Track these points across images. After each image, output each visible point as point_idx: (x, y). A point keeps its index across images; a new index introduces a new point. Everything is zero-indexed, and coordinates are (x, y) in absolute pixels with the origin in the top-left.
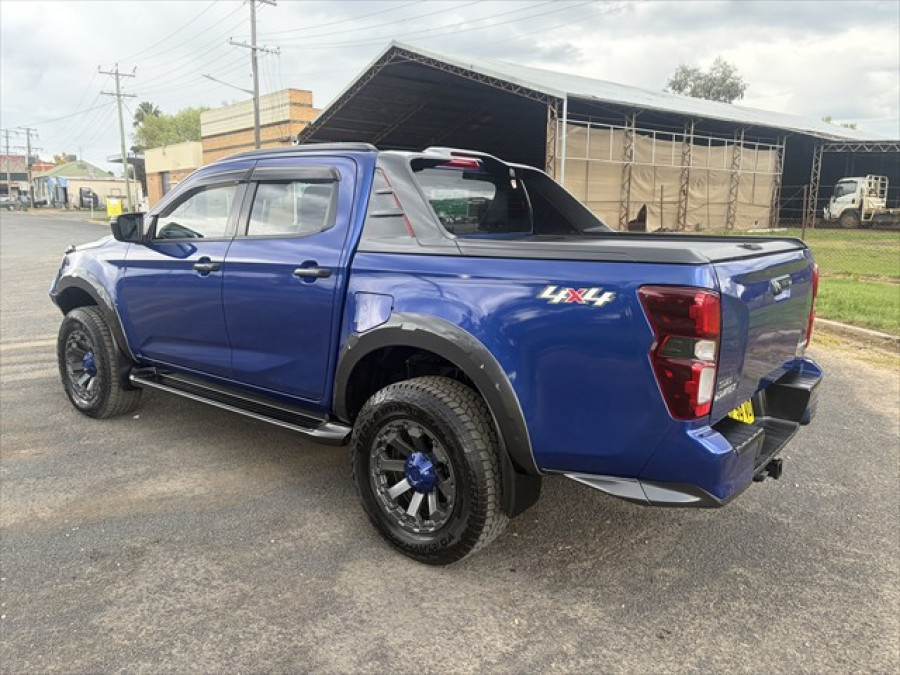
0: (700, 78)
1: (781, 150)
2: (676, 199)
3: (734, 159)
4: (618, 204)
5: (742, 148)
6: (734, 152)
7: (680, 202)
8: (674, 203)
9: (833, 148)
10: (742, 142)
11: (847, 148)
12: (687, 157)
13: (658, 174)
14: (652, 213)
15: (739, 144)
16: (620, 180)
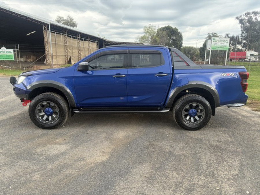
0: (64, 20)
1: (97, 43)
2: (77, 55)
3: (88, 44)
4: (64, 56)
5: (90, 42)
6: (88, 43)
7: (78, 56)
8: (77, 56)
9: (107, 43)
10: (90, 40)
11: (110, 43)
12: (79, 44)
13: (73, 48)
14: (72, 59)
15: (89, 41)
16: (64, 49)
